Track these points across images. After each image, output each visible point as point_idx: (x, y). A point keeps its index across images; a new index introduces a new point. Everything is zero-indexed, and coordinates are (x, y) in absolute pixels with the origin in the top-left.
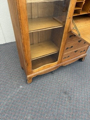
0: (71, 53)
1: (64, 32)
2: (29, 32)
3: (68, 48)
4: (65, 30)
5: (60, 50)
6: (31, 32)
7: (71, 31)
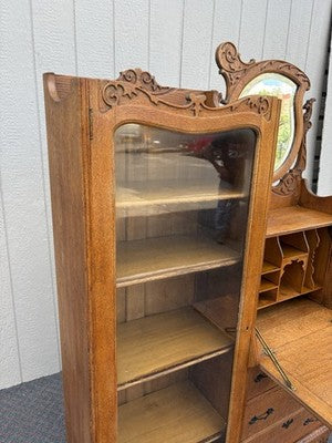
0: (271, 433)
1: (235, 369)
2: (119, 389)
3: (255, 419)
4: (238, 363)
5: (229, 429)
6: (123, 388)
7: (258, 367)
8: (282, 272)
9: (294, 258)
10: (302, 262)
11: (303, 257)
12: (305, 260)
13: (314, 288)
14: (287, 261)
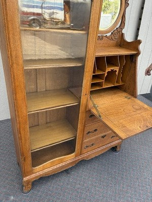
0: (97, 139)
2: (28, 113)
3: (89, 132)
5: (78, 135)
7: (90, 111)
8: (106, 74)
9: (112, 68)
10: (116, 71)
11: (117, 69)
12: (118, 70)
13: (121, 84)
14: (109, 69)
